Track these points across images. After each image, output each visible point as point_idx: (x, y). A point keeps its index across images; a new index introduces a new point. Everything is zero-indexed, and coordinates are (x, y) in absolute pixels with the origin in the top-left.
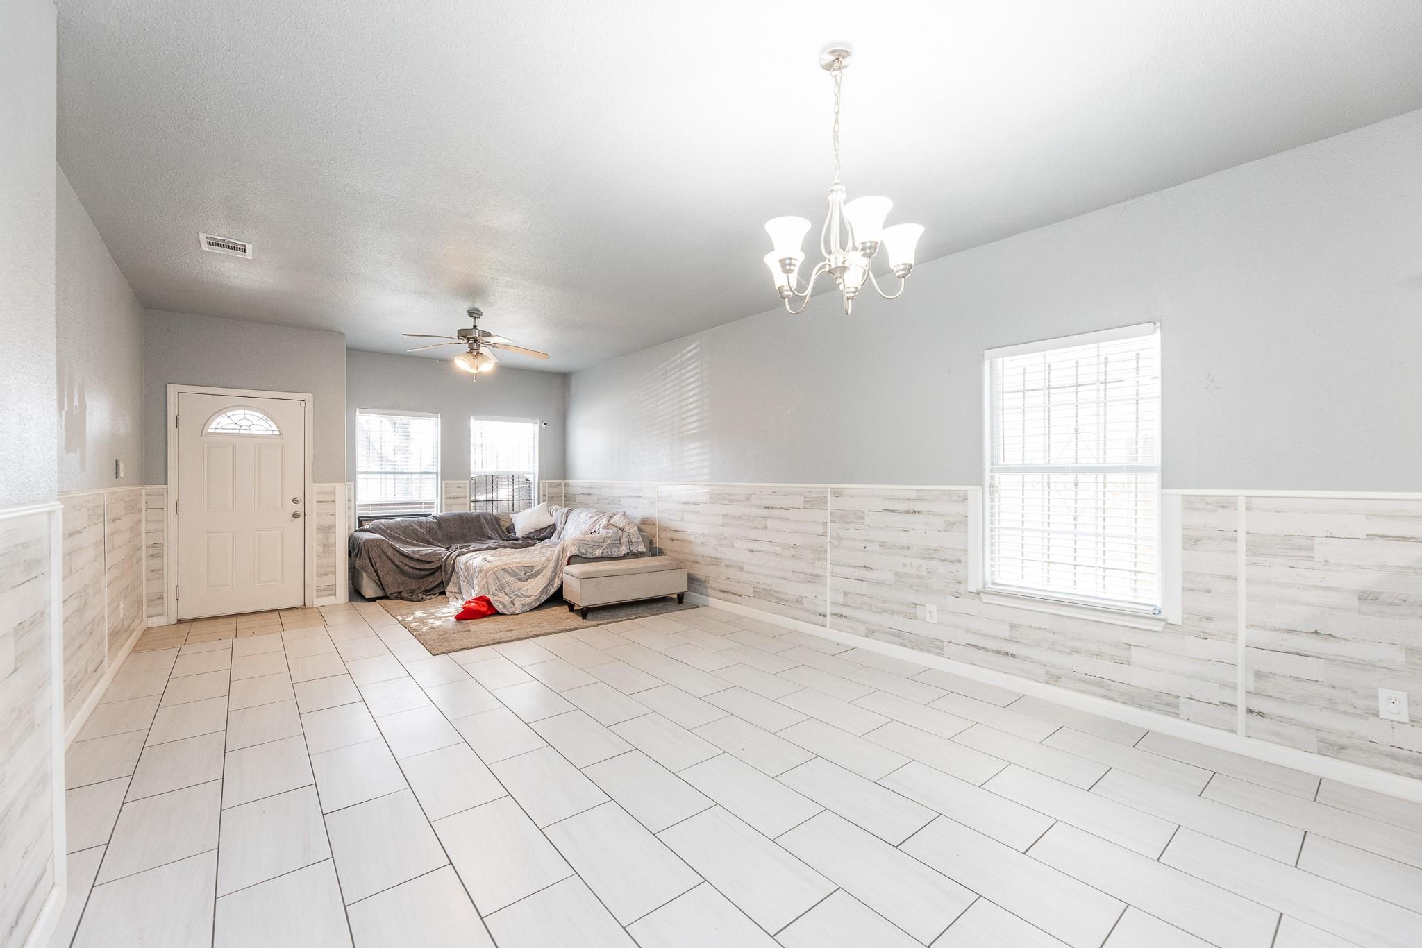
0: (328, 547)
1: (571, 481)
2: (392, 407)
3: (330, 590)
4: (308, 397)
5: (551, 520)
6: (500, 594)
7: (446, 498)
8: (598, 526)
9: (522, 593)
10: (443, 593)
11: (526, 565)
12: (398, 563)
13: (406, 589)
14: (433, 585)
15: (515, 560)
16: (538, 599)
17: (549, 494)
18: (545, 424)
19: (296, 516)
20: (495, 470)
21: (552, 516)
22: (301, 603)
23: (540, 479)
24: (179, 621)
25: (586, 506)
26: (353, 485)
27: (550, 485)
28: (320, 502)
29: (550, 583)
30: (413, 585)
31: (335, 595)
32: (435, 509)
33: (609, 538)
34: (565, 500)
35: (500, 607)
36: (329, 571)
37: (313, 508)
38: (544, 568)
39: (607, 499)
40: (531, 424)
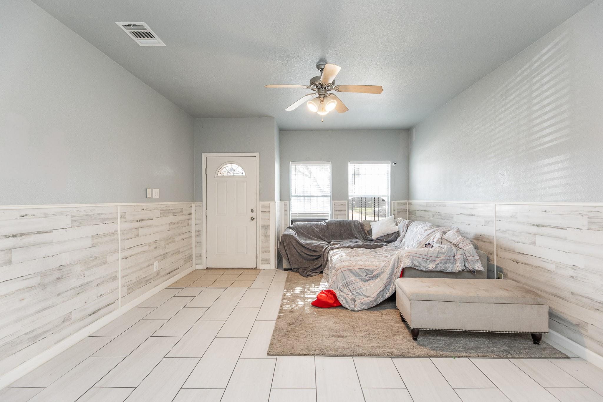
0: (267, 237)
1: (413, 201)
2: (306, 160)
3: (267, 261)
4: (257, 154)
5: (396, 229)
6: (345, 290)
7: (335, 211)
8: (432, 238)
9: (363, 292)
10: (322, 272)
11: (368, 268)
12: (298, 250)
13: (302, 267)
14: (317, 267)
15: (359, 263)
16: (375, 300)
17: (397, 209)
18: (395, 164)
19: (252, 219)
20: (365, 194)
21: (397, 225)
22: (255, 267)
23: (392, 199)
24: (207, 268)
25: (423, 219)
26: (288, 203)
27: (399, 204)
28: (264, 212)
29: (386, 287)
30: (306, 264)
31: (269, 264)
32: (330, 217)
33: (443, 253)
34: (409, 214)
35: (344, 301)
36: (266, 250)
37: (260, 215)
38: (382, 272)
39: (440, 215)
40: (386, 165)
